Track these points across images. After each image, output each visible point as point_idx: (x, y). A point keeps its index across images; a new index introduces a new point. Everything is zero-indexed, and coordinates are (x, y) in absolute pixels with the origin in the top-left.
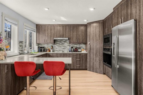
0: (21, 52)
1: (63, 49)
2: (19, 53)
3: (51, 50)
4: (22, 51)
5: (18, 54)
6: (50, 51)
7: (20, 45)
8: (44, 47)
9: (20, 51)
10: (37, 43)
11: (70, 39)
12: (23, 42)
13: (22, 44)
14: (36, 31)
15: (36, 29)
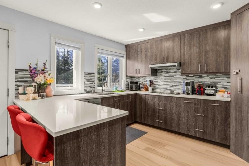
0: (88, 89)
1: (173, 86)
2: (85, 90)
3: (150, 89)
4: (91, 87)
5: (83, 91)
6: (147, 89)
7: (87, 78)
8: (137, 83)
9: (86, 87)
10: (127, 76)
11: (184, 64)
12: (94, 74)
13: (91, 78)
14: (125, 56)
15: (125, 53)
